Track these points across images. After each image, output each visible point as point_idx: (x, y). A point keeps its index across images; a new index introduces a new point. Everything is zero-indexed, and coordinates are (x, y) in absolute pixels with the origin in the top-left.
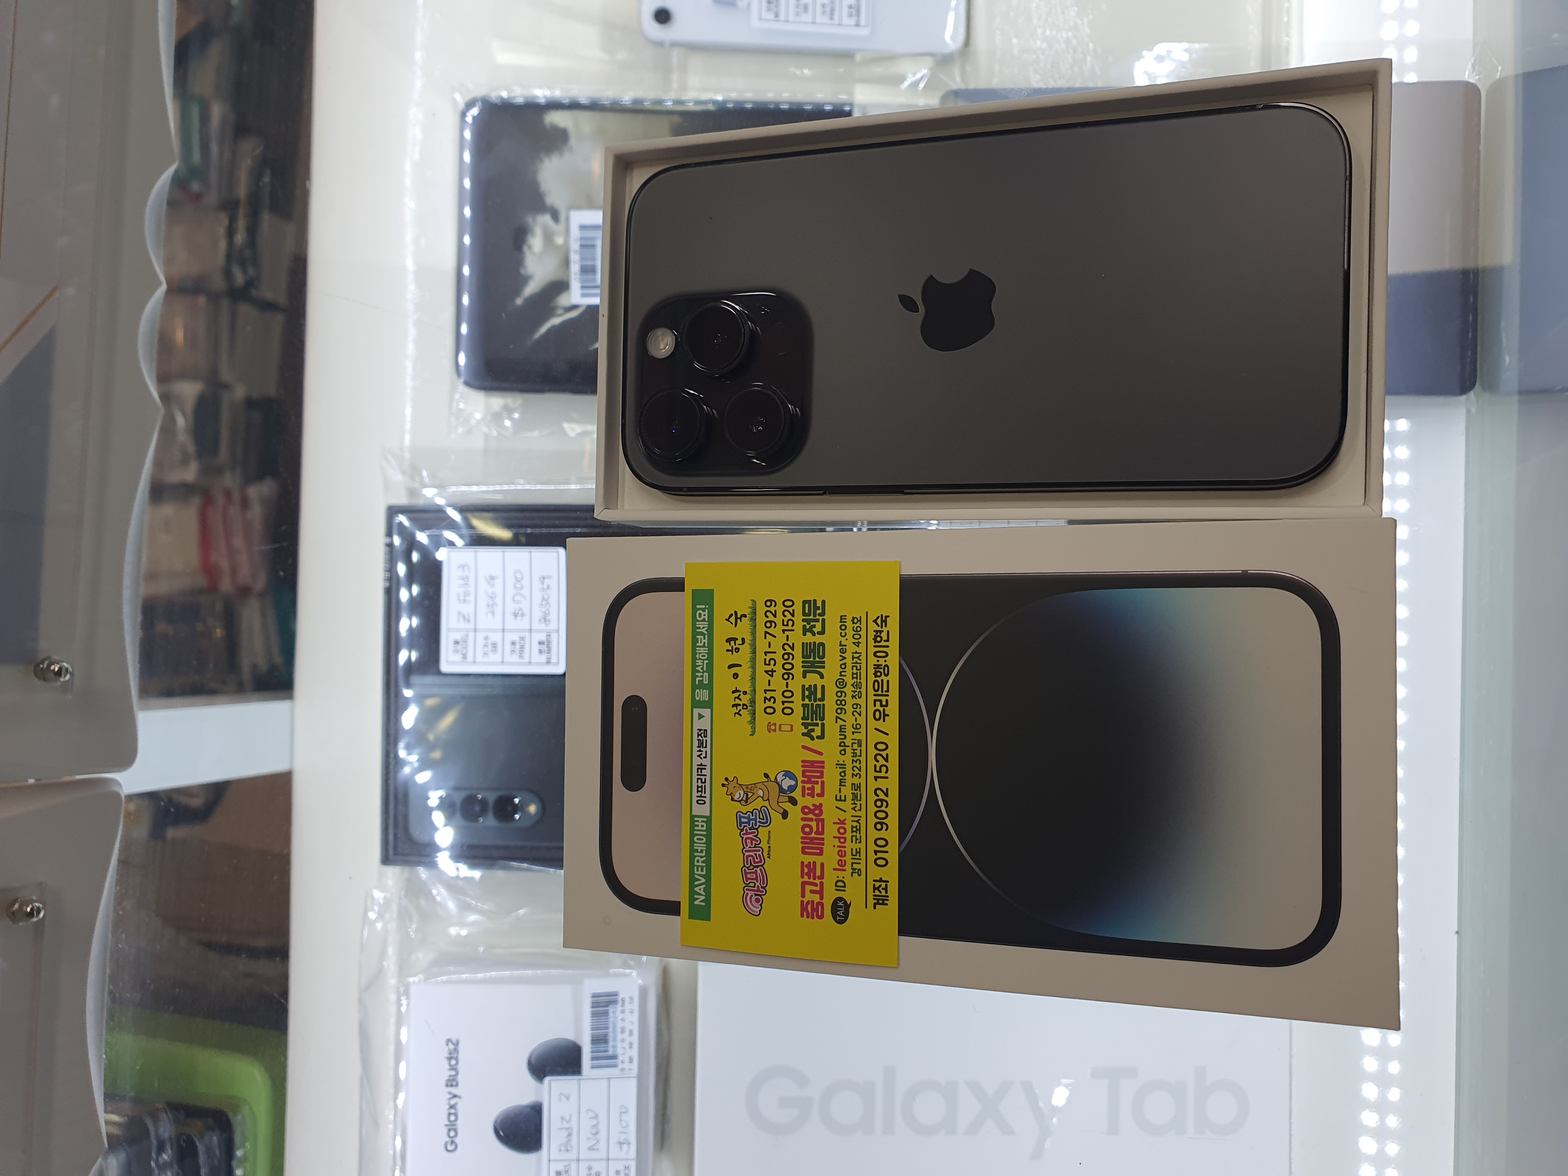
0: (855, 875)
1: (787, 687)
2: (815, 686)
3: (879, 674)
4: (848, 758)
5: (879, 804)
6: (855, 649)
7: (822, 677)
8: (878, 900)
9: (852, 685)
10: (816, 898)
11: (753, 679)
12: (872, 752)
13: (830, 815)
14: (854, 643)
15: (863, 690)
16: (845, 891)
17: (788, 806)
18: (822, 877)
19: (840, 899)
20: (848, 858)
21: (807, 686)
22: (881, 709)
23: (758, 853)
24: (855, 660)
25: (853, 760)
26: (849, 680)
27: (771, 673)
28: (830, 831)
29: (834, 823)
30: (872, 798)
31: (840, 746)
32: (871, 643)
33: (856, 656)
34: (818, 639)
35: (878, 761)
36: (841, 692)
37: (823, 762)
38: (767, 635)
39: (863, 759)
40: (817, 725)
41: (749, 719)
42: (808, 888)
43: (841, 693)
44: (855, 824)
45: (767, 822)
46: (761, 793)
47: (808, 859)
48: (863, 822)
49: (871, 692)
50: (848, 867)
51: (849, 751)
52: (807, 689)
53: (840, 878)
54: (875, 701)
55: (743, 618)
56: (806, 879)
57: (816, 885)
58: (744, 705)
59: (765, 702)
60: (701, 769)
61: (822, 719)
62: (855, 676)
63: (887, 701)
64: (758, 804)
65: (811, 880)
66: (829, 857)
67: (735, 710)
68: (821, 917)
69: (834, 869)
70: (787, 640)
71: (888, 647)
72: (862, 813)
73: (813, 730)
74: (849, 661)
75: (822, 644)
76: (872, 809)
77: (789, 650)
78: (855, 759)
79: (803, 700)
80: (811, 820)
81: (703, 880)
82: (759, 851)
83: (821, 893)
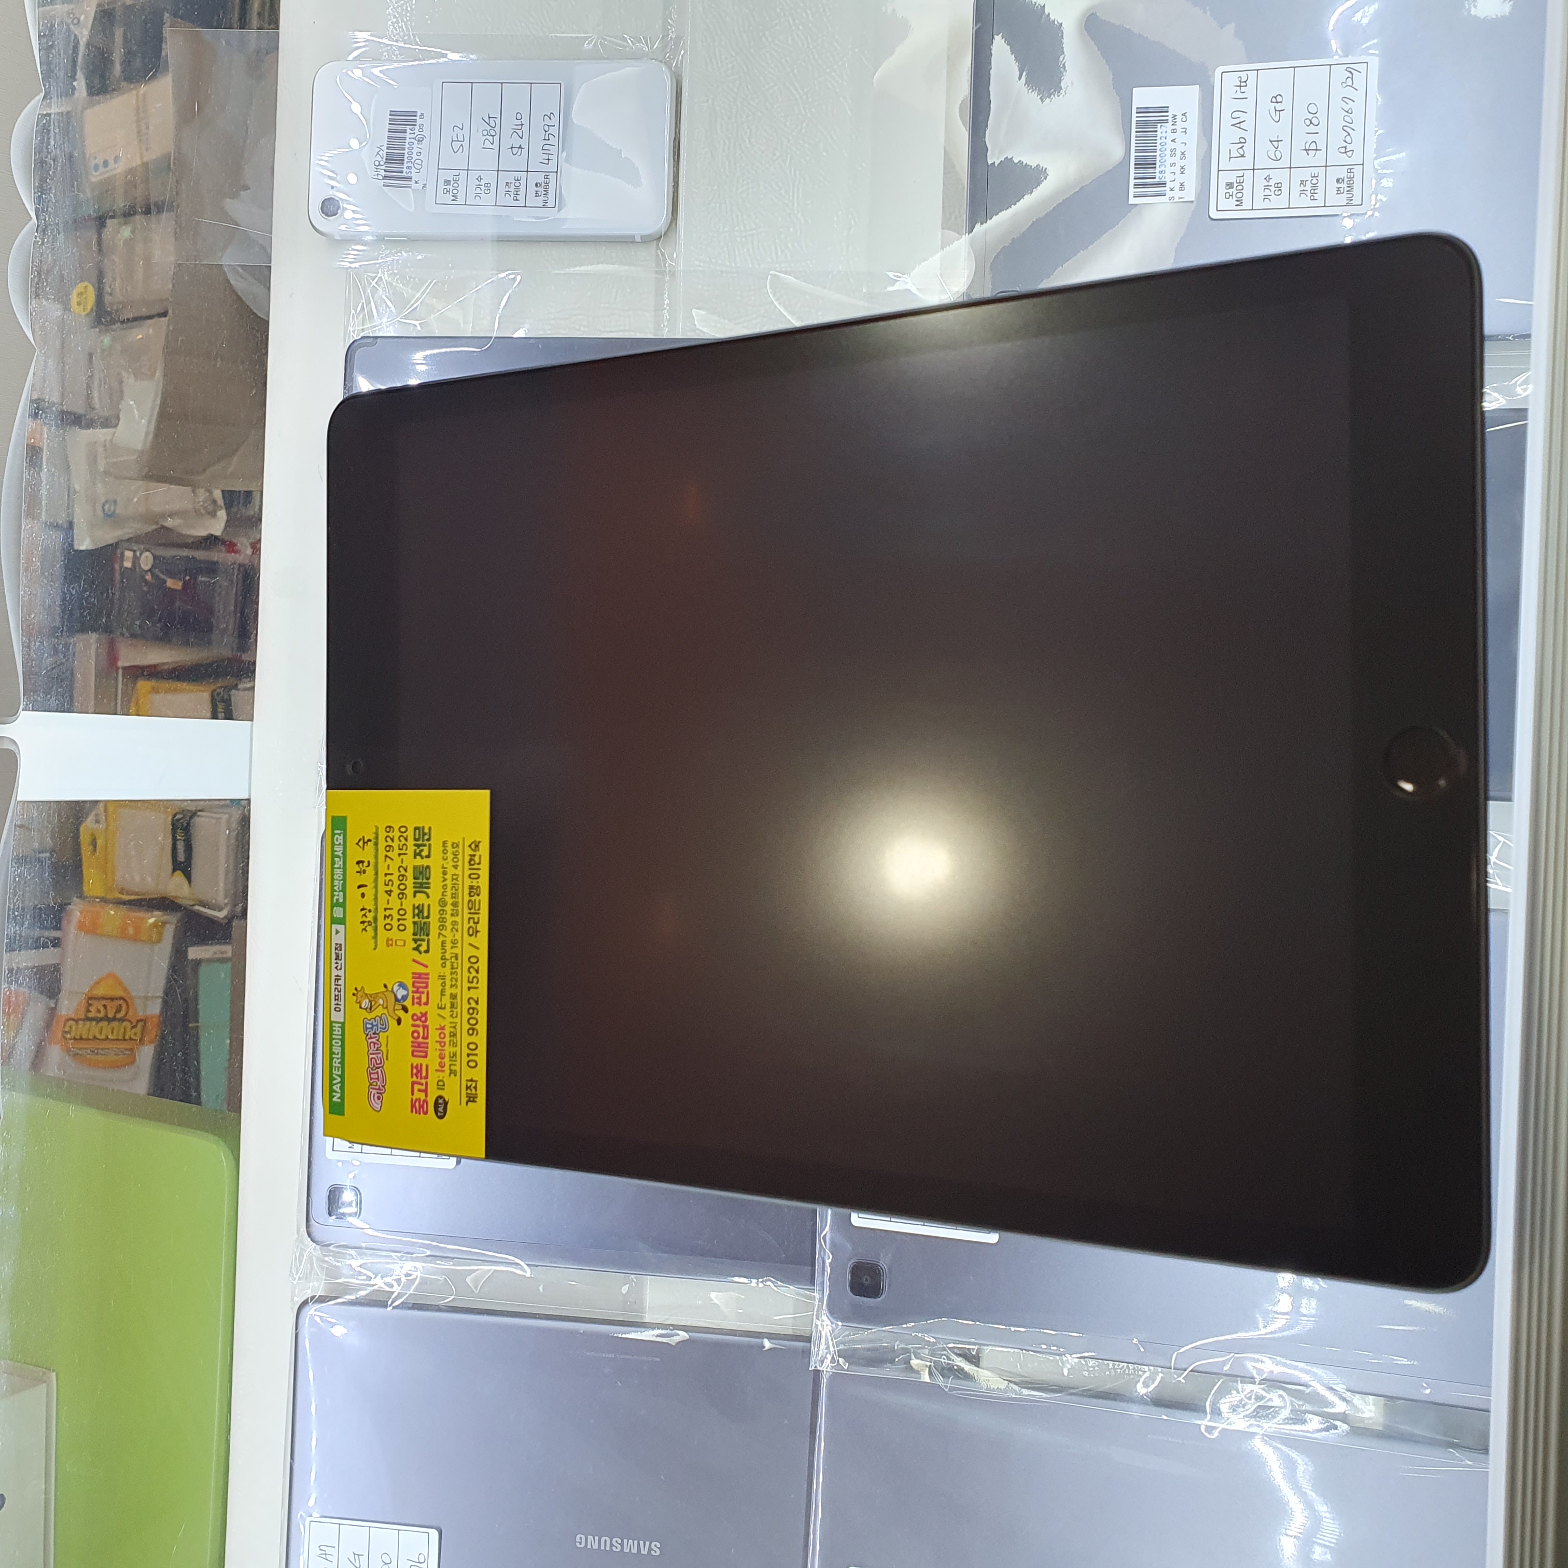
0: (452, 1075)
1: (402, 905)
2: (423, 905)
3: (472, 894)
4: (447, 970)
5: (471, 1011)
6: (453, 871)
7: (428, 897)
8: (470, 1098)
9: (452, 904)
10: (422, 1096)
11: (376, 899)
12: (467, 965)
13: (433, 1023)
14: (453, 866)
15: (460, 908)
16: (443, 1089)
17: (401, 1013)
18: (426, 1077)
19: (440, 1097)
20: (447, 1060)
21: (416, 905)
22: (474, 926)
23: (379, 1056)
24: (455, 881)
25: (451, 973)
26: (449, 900)
27: (389, 893)
28: (434, 1035)
29: (437, 1029)
30: (466, 1006)
31: (442, 959)
32: (467, 866)
33: (455, 878)
34: (425, 862)
35: (470, 973)
36: (443, 910)
37: (428, 974)
38: (387, 859)
39: (459, 971)
40: (423, 940)
41: (373, 934)
42: (416, 1087)
43: (442, 912)
44: (452, 1030)
45: (385, 1029)
46: (381, 1002)
47: (416, 1061)
48: (458, 1027)
49: (466, 911)
50: (447, 1068)
51: (448, 964)
52: (418, 907)
53: (441, 1078)
54: (469, 919)
55: (369, 843)
56: (415, 1079)
57: (422, 1084)
58: (369, 922)
59: (385, 919)
60: (338, 980)
61: (428, 935)
62: (454, 896)
63: (478, 918)
64: (379, 1011)
65: (419, 1080)
66: (432, 1061)
67: (362, 926)
68: (426, 1113)
69: (437, 1071)
70: (402, 862)
71: (479, 869)
72: (458, 1020)
73: (420, 945)
74: (449, 883)
75: (428, 867)
76: (466, 1016)
77: (403, 872)
78: (453, 971)
79: (414, 917)
80: (418, 1026)
81: (339, 1079)
82: (379, 1053)
83: (426, 1091)
